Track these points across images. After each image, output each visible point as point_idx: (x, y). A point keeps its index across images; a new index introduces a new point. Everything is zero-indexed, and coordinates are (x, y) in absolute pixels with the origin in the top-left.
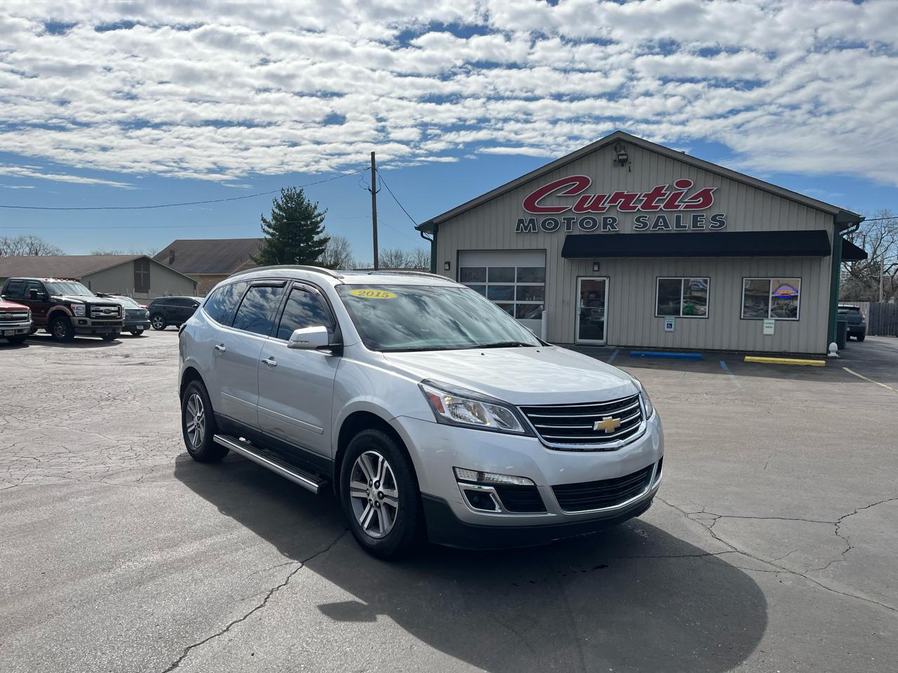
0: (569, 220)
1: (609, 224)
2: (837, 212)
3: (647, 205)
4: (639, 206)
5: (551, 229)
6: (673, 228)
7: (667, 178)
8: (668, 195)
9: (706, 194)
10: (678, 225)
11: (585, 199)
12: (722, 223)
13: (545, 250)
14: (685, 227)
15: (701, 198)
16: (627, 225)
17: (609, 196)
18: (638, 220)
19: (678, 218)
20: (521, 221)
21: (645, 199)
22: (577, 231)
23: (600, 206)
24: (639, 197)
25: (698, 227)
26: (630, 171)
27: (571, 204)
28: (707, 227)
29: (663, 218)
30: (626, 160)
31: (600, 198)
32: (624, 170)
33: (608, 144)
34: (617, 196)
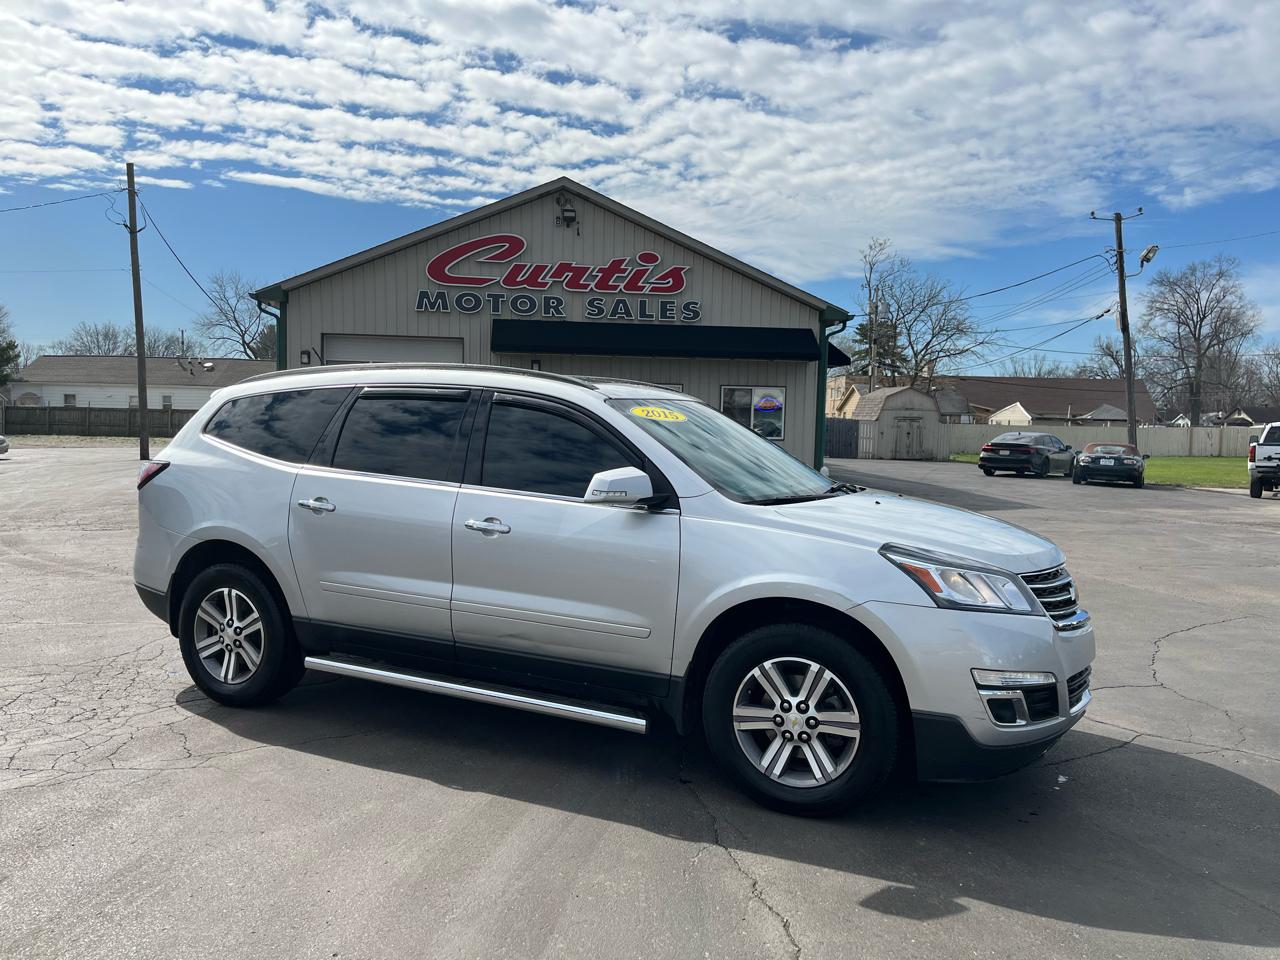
0: (496, 298)
1: (554, 307)
2: (824, 307)
3: (603, 284)
4: (593, 285)
5: (468, 310)
6: (635, 318)
7: (628, 249)
8: (631, 271)
9: (676, 274)
10: (643, 314)
11: (518, 269)
12: (696, 314)
13: (462, 339)
14: (652, 316)
15: (670, 279)
16: (576, 311)
17: (551, 268)
18: (591, 303)
19: (643, 304)
20: (424, 295)
21: (600, 275)
22: (507, 314)
23: (539, 280)
24: (592, 272)
25: (669, 317)
26: (578, 234)
27: (499, 275)
28: (678, 318)
29: (624, 302)
30: (573, 219)
31: (539, 269)
32: (569, 232)
33: (548, 194)
34: (564, 268)
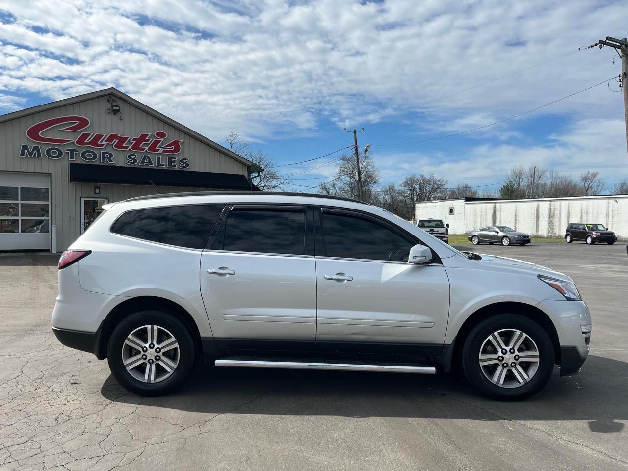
0: (72, 151)
1: (107, 158)
2: (250, 164)
3: (136, 147)
4: (130, 147)
6: (154, 166)
7: (150, 130)
8: (151, 141)
9: (176, 144)
10: (159, 163)
11: (85, 136)
12: (187, 165)
13: (50, 174)
14: (164, 165)
15: (173, 146)
16: (120, 160)
17: (105, 137)
18: (130, 157)
19: (159, 158)
20: (25, 147)
21: (135, 142)
22: (78, 160)
23: (99, 143)
24: (130, 140)
25: (173, 166)
26: (121, 119)
27: (73, 138)
28: (177, 167)
29: (148, 157)
30: (118, 111)
31: (98, 137)
32: (116, 118)
33: (103, 96)
34: (112, 137)
